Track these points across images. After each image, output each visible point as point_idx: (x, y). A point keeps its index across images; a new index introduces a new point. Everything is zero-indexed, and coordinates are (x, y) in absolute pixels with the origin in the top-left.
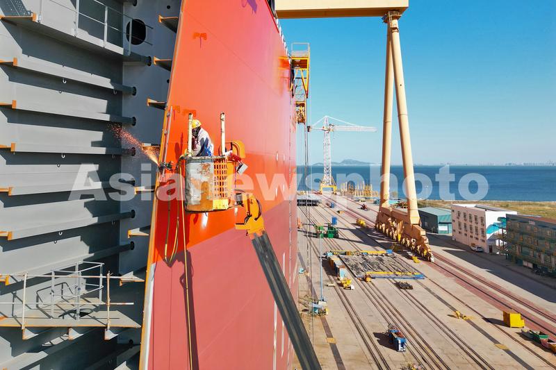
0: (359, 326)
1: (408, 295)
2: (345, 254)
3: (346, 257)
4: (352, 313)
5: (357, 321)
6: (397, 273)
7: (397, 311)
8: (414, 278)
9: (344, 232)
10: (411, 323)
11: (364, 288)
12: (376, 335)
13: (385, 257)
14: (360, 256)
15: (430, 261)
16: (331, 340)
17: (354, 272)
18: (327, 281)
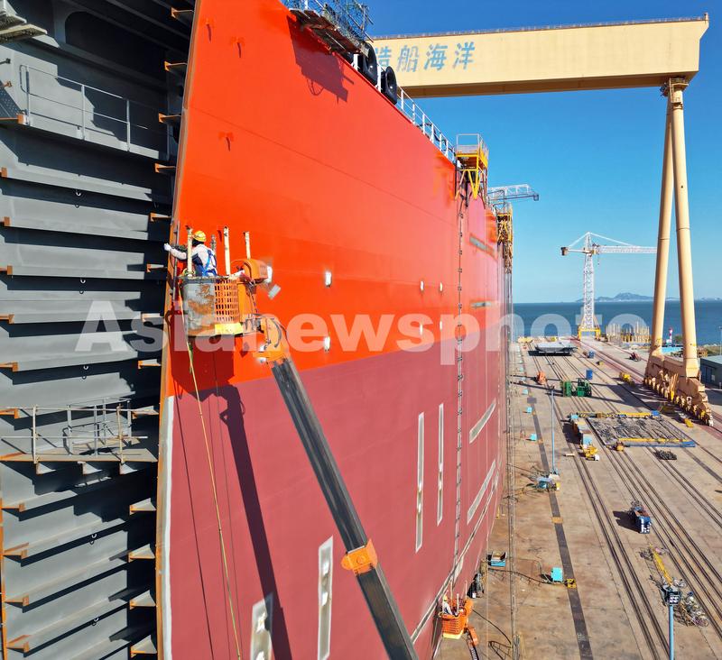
0: (596, 504)
1: (669, 467)
2: (596, 416)
3: (596, 420)
4: (591, 488)
5: (595, 497)
6: (660, 440)
7: (649, 486)
8: (681, 446)
9: (600, 388)
10: (665, 499)
11: (613, 459)
12: (616, 514)
13: (649, 420)
14: (616, 420)
15: (708, 425)
16: (557, 520)
17: (604, 439)
18: (565, 450)
